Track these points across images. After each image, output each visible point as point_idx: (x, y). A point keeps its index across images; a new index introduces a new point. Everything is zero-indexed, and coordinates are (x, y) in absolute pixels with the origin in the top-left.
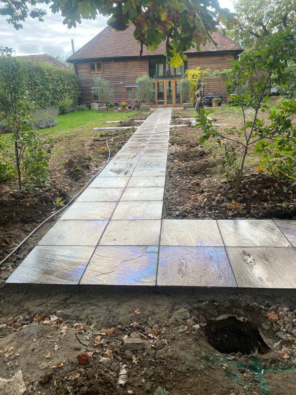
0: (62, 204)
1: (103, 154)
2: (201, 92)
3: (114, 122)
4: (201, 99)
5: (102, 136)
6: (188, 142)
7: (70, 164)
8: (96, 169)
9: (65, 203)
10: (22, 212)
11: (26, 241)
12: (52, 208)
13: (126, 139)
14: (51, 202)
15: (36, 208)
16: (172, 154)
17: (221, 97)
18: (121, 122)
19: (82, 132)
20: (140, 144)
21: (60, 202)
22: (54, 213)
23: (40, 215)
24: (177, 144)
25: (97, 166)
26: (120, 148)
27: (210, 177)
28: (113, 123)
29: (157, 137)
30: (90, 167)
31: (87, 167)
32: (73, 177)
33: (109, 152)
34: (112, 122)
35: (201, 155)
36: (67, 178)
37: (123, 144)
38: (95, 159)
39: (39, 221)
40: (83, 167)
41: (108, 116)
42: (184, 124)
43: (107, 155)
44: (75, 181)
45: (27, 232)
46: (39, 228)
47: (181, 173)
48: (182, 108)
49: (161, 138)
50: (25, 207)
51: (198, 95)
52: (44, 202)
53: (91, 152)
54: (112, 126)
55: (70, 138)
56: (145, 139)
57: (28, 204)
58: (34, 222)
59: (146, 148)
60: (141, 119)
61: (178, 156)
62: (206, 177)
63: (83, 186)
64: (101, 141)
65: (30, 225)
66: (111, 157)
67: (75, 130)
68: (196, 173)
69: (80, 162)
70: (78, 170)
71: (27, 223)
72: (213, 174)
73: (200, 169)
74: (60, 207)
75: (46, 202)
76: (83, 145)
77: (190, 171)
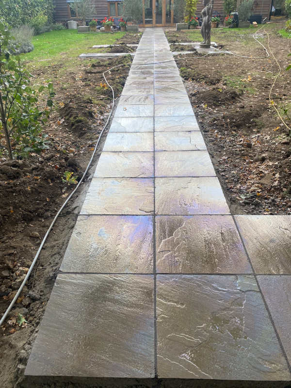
0: (73, 180)
1: (104, 93)
2: (209, 9)
3: (102, 46)
5: (93, 66)
8: (102, 118)
9: (78, 180)
12: (62, 188)
13: (125, 70)
14: (59, 178)
15: (40, 193)
17: (220, 16)
18: (111, 47)
19: (67, 61)
20: (145, 78)
21: (71, 177)
22: (66, 197)
23: (48, 204)
24: (193, 79)
25: (101, 113)
26: (123, 84)
27: (258, 132)
28: (101, 48)
29: (163, 68)
30: (93, 113)
31: (90, 115)
32: (75, 131)
33: (111, 91)
34: (99, 46)
35: (233, 98)
36: (66, 132)
37: (125, 78)
38: (96, 102)
39: (49, 214)
40: (85, 114)
41: (93, 38)
42: (188, 51)
43: (112, 95)
44: (79, 137)
45: (36, 239)
47: (217, 124)
48: (175, 29)
49: (167, 70)
50: (25, 193)
52: (49, 181)
53: (87, 89)
54: (101, 52)
55: (55, 69)
56: (149, 71)
57: (29, 189)
58: (42, 217)
59: (156, 84)
60: (134, 43)
62: (252, 132)
64: (94, 73)
66: (115, 98)
67: (58, 56)
70: (80, 121)
74: (73, 186)
76: (74, 79)
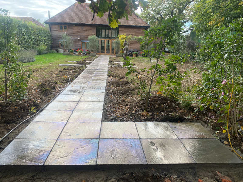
0: (35, 111)
1: (65, 80)
2: (126, 48)
3: (73, 61)
4: (126, 52)
5: (64, 69)
6: (118, 76)
7: (42, 86)
8: (60, 89)
9: (37, 111)
10: (6, 116)
11: (7, 136)
12: (28, 114)
13: (80, 72)
14: (28, 109)
15: (16, 113)
16: (109, 82)
17: (138, 52)
18: (77, 62)
19: (51, 66)
20: (89, 75)
21: (34, 110)
22: (29, 117)
23: (19, 118)
24: (112, 77)
25: (60, 88)
26: (76, 77)
27: (131, 96)
28: (72, 62)
29: (100, 71)
30: (55, 88)
31: (54, 88)
32: (44, 94)
33: (69, 79)
34: (71, 61)
35: (126, 84)
36: (39, 95)
37: (78, 75)
38: (59, 83)
39: (18, 122)
40: (51, 87)
41: (70, 57)
42: (117, 65)
43: (67, 81)
44: (45, 96)
45: (8, 130)
46: (17, 127)
47: (114, 93)
48: (116, 56)
49: (102, 72)
50: (9, 113)
51: (124, 49)
52: (22, 110)
53: (57, 78)
54: (71, 64)
55: (43, 69)
56: (92, 73)
57: (11, 111)
58: (14, 123)
59: (93, 78)
60: (91, 61)
61: (112, 83)
62: (129, 97)
63: (50, 100)
64: (64, 72)
65: (11, 125)
66: (70, 82)
67: (47, 64)
68: (123, 94)
69: (49, 85)
70: (47, 90)
71: (9, 123)
72: (133, 95)
73: (126, 92)
74: (34, 113)
75: (24, 110)
76: (52, 74)
77: (119, 93)
